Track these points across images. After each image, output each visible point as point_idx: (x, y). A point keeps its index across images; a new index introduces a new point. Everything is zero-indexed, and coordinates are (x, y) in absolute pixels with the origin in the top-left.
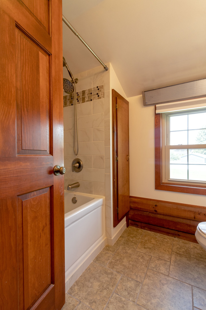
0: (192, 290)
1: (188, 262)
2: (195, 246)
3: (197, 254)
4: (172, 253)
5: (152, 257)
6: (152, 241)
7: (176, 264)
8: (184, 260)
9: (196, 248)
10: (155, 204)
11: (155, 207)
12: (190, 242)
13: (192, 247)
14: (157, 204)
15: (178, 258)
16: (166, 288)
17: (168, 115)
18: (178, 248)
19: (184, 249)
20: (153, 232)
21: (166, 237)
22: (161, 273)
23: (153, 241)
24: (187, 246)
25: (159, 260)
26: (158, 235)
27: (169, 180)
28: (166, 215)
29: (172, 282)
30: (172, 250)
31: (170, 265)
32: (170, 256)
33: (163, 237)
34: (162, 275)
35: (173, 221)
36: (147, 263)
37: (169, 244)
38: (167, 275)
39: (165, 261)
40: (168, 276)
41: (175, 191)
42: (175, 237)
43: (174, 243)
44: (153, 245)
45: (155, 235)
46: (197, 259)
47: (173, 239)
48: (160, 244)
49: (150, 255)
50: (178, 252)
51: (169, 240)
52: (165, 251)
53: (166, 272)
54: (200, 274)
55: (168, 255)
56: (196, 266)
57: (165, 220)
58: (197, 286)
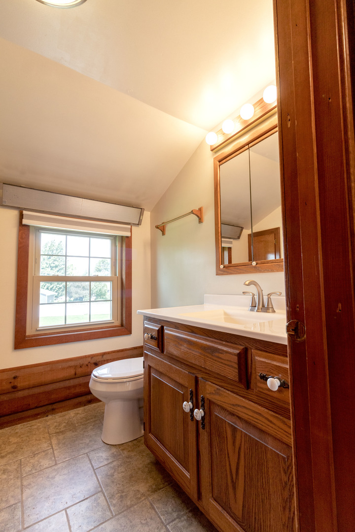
0: (88, 457)
1: (74, 434)
2: (76, 412)
3: (82, 419)
4: (50, 437)
5: (22, 460)
6: (10, 440)
7: (60, 445)
8: (69, 434)
9: (77, 414)
10: (13, 376)
11: (13, 381)
12: (69, 412)
13: (72, 415)
14: (17, 375)
15: (61, 437)
16: (58, 479)
17: (39, 230)
18: (56, 426)
19: (65, 423)
20: (7, 429)
21: (33, 422)
22: (44, 469)
23: (13, 440)
24: (67, 417)
25: (34, 456)
26: (20, 428)
27: (38, 329)
28: (33, 387)
29: (64, 466)
30: (49, 433)
31: (53, 451)
32: (50, 442)
33: (29, 425)
34: (47, 470)
35: (45, 392)
36: (18, 472)
37: (42, 429)
38: (54, 464)
39: (44, 451)
40: (56, 464)
41: (49, 345)
42: (47, 416)
43: (48, 423)
44: (15, 446)
45: (13, 430)
46: (83, 425)
47: (46, 420)
48: (27, 436)
49: (17, 461)
50: (58, 431)
51: (39, 424)
52: (39, 440)
53: (51, 462)
54: (90, 437)
55: (46, 442)
56: (85, 431)
57: (32, 395)
58: (92, 449)
